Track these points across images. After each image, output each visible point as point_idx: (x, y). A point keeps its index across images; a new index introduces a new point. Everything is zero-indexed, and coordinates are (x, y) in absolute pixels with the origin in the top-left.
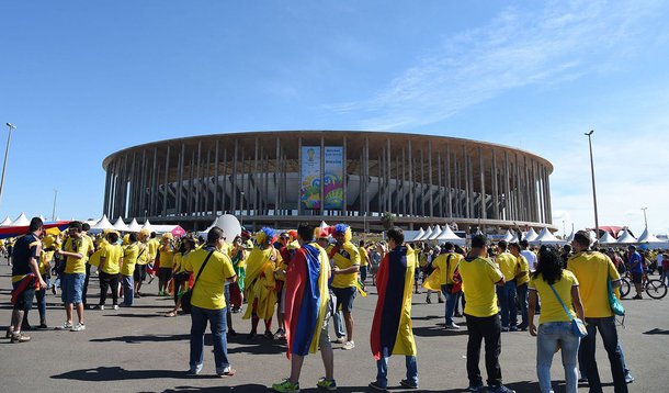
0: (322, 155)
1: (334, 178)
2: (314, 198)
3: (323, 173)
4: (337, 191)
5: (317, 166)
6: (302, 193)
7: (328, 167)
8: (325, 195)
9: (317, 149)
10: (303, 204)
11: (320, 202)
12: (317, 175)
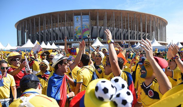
0: (81, 18)
1: (86, 27)
2: (79, 35)
3: (82, 25)
4: (87, 31)
5: (80, 23)
6: (75, 33)
7: (84, 23)
8: (83, 33)
9: (79, 17)
10: (75, 37)
11: (81, 36)
12: (80, 26)
